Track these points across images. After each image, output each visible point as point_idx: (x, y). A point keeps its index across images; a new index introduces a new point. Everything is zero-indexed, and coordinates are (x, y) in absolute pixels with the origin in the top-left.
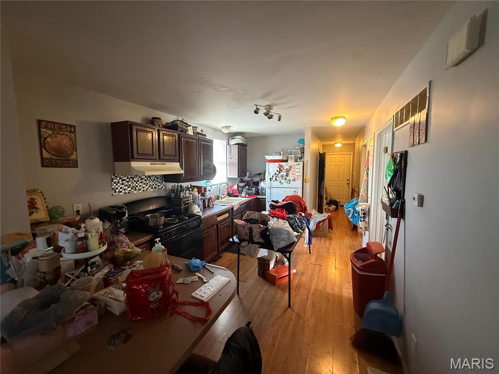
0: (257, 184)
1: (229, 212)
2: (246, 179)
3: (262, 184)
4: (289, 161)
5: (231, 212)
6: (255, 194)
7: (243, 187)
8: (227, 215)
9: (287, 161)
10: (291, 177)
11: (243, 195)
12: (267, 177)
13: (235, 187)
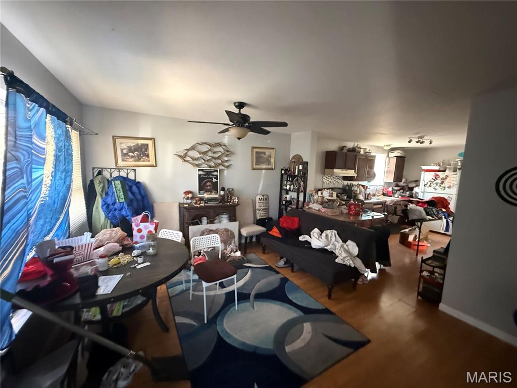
0: (411, 189)
1: (382, 204)
2: (401, 184)
3: (416, 190)
4: (447, 171)
5: (384, 204)
6: (408, 197)
7: (397, 191)
8: (380, 206)
9: (444, 171)
10: (446, 184)
11: (396, 195)
12: (422, 183)
13: (390, 189)
